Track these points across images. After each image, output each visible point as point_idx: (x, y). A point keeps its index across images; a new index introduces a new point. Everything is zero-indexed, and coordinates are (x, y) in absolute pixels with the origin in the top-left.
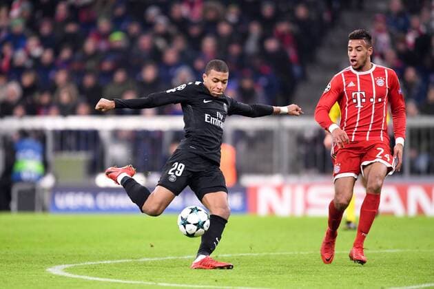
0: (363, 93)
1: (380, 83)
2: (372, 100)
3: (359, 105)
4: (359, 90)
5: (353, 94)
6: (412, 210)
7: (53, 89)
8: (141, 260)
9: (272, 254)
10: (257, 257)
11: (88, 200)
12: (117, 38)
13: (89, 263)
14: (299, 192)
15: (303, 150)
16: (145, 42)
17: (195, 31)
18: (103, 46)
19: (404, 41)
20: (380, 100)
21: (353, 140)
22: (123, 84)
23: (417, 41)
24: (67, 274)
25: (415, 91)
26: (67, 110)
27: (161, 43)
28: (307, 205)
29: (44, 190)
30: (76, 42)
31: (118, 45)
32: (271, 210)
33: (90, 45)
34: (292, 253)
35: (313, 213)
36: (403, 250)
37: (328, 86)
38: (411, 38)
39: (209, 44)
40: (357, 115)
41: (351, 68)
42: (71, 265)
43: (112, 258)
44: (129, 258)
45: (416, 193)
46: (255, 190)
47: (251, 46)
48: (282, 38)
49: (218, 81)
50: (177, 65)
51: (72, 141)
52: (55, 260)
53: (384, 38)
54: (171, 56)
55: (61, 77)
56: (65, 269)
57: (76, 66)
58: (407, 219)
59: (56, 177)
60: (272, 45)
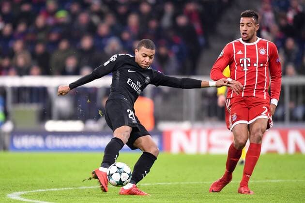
0: (249, 59)
1: (263, 52)
2: (255, 65)
3: (246, 69)
4: (245, 57)
5: (241, 60)
6: (292, 149)
7: (12, 55)
8: (80, 188)
9: (182, 183)
10: (171, 185)
11: (39, 142)
12: (62, 15)
13: (40, 190)
14: (204, 135)
15: (206, 102)
16: (83, 18)
17: (122, 10)
18: (51, 21)
19: (285, 18)
20: (262, 65)
21: (243, 96)
22: (66, 51)
23: (295, 17)
24: (22, 199)
25: (294, 57)
26: (23, 72)
27: (96, 19)
28: (210, 145)
29: (5, 133)
30: (30, 18)
31: (62, 20)
32: (181, 149)
33: (40, 21)
34: (198, 183)
35: (214, 151)
36: (283, 181)
37: (222, 53)
38: (290, 15)
39: (133, 20)
40: (244, 76)
41: (241, 40)
42: (25, 192)
43: (58, 187)
44: (71, 187)
45: (294, 136)
46: (169, 134)
47: (166, 22)
48: (190, 15)
49: (146, 56)
50: (108, 36)
51: (26, 95)
52: (13, 188)
53: (269, 15)
54: (103, 29)
55: (18, 45)
56: (21, 195)
57: (29, 37)
58: (287, 156)
59: (14, 123)
60: (182, 21)
